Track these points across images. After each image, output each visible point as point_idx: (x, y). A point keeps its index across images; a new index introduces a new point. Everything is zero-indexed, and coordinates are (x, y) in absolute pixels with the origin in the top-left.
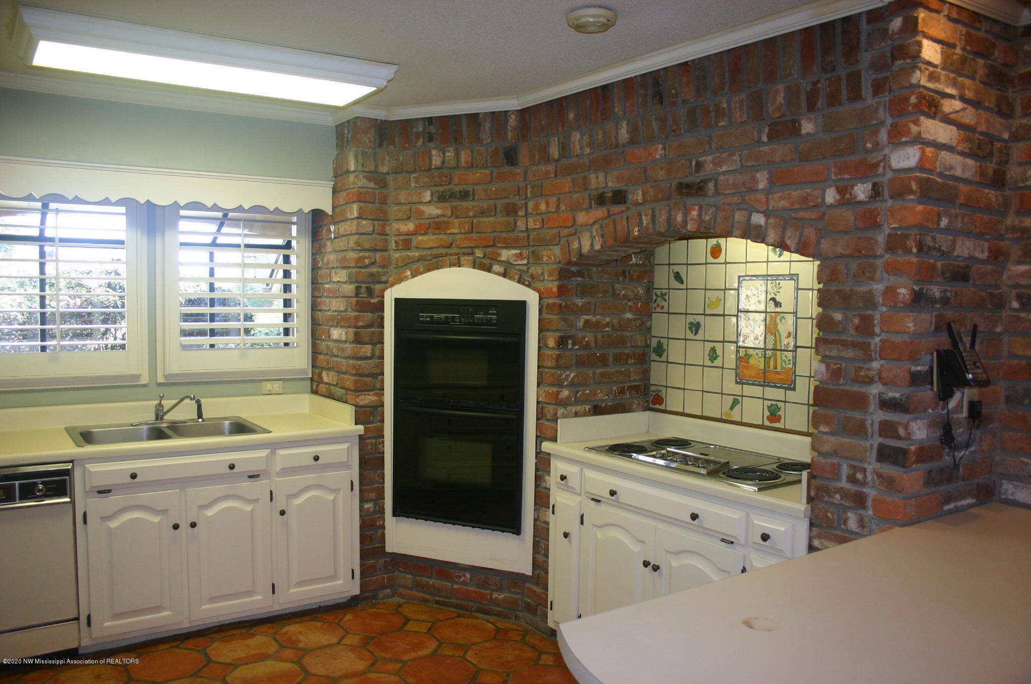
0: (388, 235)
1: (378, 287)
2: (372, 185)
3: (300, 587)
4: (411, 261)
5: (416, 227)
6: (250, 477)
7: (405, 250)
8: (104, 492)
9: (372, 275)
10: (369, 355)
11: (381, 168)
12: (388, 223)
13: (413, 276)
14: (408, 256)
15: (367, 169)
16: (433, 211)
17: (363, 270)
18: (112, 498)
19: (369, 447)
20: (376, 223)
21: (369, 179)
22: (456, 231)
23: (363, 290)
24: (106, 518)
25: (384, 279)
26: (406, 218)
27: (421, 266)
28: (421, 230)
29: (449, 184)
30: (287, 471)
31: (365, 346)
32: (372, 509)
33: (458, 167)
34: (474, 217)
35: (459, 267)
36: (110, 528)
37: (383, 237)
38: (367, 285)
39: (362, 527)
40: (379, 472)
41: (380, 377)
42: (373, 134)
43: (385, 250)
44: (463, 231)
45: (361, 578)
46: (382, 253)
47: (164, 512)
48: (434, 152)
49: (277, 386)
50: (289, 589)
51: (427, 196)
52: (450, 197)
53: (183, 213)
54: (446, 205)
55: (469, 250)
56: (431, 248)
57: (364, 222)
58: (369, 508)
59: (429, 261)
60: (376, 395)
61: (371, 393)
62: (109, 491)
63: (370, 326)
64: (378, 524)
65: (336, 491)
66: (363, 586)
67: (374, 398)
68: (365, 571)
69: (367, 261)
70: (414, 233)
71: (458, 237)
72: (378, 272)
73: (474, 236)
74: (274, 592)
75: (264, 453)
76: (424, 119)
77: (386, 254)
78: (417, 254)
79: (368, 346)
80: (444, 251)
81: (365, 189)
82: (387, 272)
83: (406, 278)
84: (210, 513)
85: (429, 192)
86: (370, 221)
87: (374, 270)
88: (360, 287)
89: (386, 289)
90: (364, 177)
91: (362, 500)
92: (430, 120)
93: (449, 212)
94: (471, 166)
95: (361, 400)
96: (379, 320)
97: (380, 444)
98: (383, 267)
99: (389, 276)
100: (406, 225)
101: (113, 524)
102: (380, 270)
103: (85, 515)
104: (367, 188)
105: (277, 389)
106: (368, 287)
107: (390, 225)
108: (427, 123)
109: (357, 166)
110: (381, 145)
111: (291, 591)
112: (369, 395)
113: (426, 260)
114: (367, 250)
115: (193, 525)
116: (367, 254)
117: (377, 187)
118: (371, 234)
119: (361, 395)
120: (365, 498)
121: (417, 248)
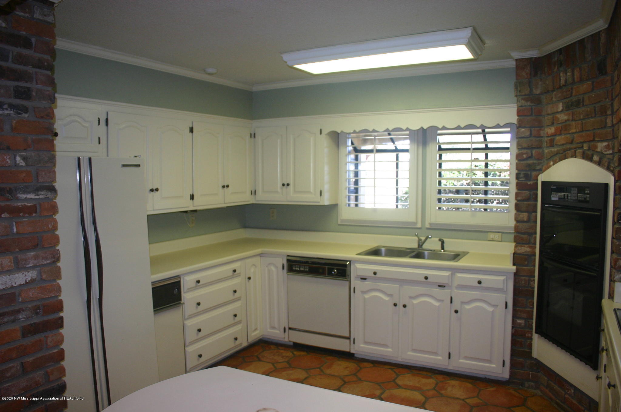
0: (542, 137)
1: (534, 173)
2: (529, 103)
3: (467, 360)
4: (553, 154)
5: (556, 130)
6: (439, 286)
7: (551, 147)
8: (364, 279)
9: (529, 165)
10: (525, 220)
11: (534, 91)
12: (543, 129)
13: (553, 165)
14: (551, 151)
15: (523, 94)
16: (563, 117)
17: (522, 162)
18: (366, 283)
19: (523, 282)
20: (533, 129)
21: (526, 100)
22: (574, 131)
23: (522, 175)
24: (364, 292)
25: (538, 167)
26: (550, 124)
27: (557, 158)
28: (559, 132)
29: (571, 96)
30: (461, 287)
31: (523, 213)
32: (523, 324)
33: (573, 83)
34: (583, 119)
35: (575, 157)
36: (365, 298)
37: (538, 139)
38: (524, 172)
39: (513, 335)
40: (530, 300)
41: (534, 235)
42: (529, 68)
43: (540, 147)
44: (578, 131)
45: (511, 368)
46: (537, 150)
47: (391, 295)
48: (561, 74)
49: (497, 236)
50: (459, 359)
51: (560, 107)
52: (572, 105)
53: (439, 132)
54: (570, 112)
55: (580, 145)
56: (563, 145)
57: (523, 130)
58: (520, 324)
59: (562, 154)
60: (530, 247)
61: (526, 246)
62: (365, 279)
63: (528, 199)
64: (527, 335)
65: (495, 306)
66: (512, 374)
67: (529, 250)
68: (513, 365)
69: (525, 156)
70: (554, 135)
71: (575, 135)
72: (533, 163)
73: (583, 134)
74: (449, 358)
75: (447, 274)
76: (557, 50)
77: (541, 150)
78: (556, 149)
79: (525, 213)
80: (568, 146)
81: (525, 107)
82: (541, 163)
83: (550, 166)
84: (415, 302)
85: (561, 104)
86: (527, 129)
87: (530, 162)
88: (520, 174)
89: (540, 174)
90: (522, 99)
91: (515, 316)
92: (560, 51)
93: (571, 118)
94: (581, 80)
95: (518, 250)
96: (534, 196)
97: (532, 281)
98: (538, 159)
99: (543, 166)
100: (551, 129)
101: (366, 296)
102: (535, 162)
103: (354, 288)
104: (525, 106)
105: (498, 238)
106: (525, 173)
107: (544, 130)
108: (559, 54)
109: (517, 93)
110: (535, 75)
111: (461, 361)
112: (524, 247)
113: (560, 154)
114: (525, 148)
115: (405, 306)
116: (525, 151)
117: (533, 104)
118: (530, 137)
119: (518, 246)
120: (518, 316)
121: (556, 145)
